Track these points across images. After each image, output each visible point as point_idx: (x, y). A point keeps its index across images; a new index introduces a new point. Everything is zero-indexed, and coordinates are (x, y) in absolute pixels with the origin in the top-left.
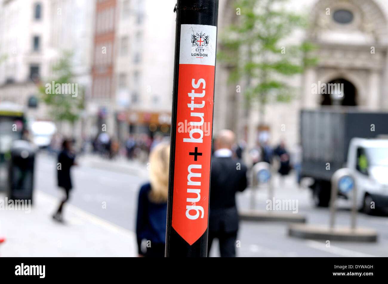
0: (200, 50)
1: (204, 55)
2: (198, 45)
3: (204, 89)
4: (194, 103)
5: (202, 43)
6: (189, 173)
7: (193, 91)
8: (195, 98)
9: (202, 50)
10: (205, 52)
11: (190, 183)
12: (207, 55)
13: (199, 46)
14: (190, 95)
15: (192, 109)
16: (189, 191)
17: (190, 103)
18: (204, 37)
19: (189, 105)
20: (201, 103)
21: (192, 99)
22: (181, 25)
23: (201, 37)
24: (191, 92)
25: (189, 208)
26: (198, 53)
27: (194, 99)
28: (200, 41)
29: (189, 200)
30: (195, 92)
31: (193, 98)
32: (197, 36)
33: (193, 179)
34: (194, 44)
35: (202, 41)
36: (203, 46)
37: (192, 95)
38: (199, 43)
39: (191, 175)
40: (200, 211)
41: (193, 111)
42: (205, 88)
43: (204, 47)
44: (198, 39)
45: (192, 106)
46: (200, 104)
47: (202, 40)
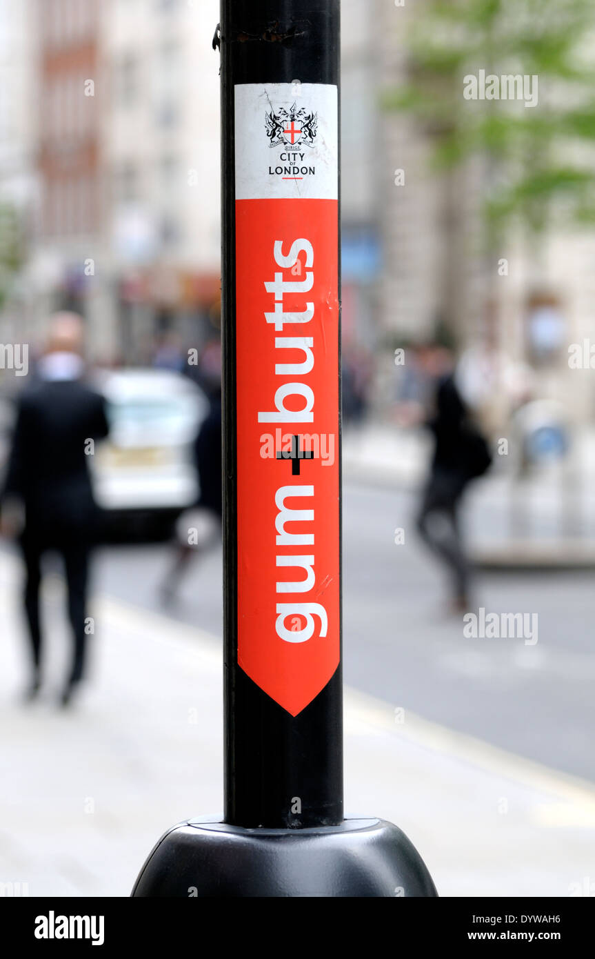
0: (292, 157)
1: (304, 170)
2: (285, 143)
3: (309, 270)
4: (285, 310)
5: (297, 136)
6: (280, 511)
7: (279, 276)
8: (285, 295)
9: (298, 157)
10: (307, 163)
11: (284, 539)
12: (312, 171)
13: (288, 145)
14: (269, 287)
15: (279, 328)
16: (282, 561)
17: (272, 310)
18: (301, 118)
19: (270, 317)
20: (304, 309)
21: (276, 299)
22: (235, 86)
23: (293, 120)
24: (272, 280)
25: (284, 609)
26: (286, 164)
27: (281, 299)
28: (293, 132)
29: (282, 587)
30: (285, 280)
31: (279, 297)
32: (283, 118)
33: (292, 527)
34: (275, 139)
35: (297, 132)
36: (300, 143)
37: (277, 287)
38: (288, 137)
39: (285, 515)
40: (317, 618)
41: (280, 334)
42: (311, 266)
43: (304, 148)
44: (285, 125)
45: (277, 318)
46: (302, 313)
47: (298, 126)
